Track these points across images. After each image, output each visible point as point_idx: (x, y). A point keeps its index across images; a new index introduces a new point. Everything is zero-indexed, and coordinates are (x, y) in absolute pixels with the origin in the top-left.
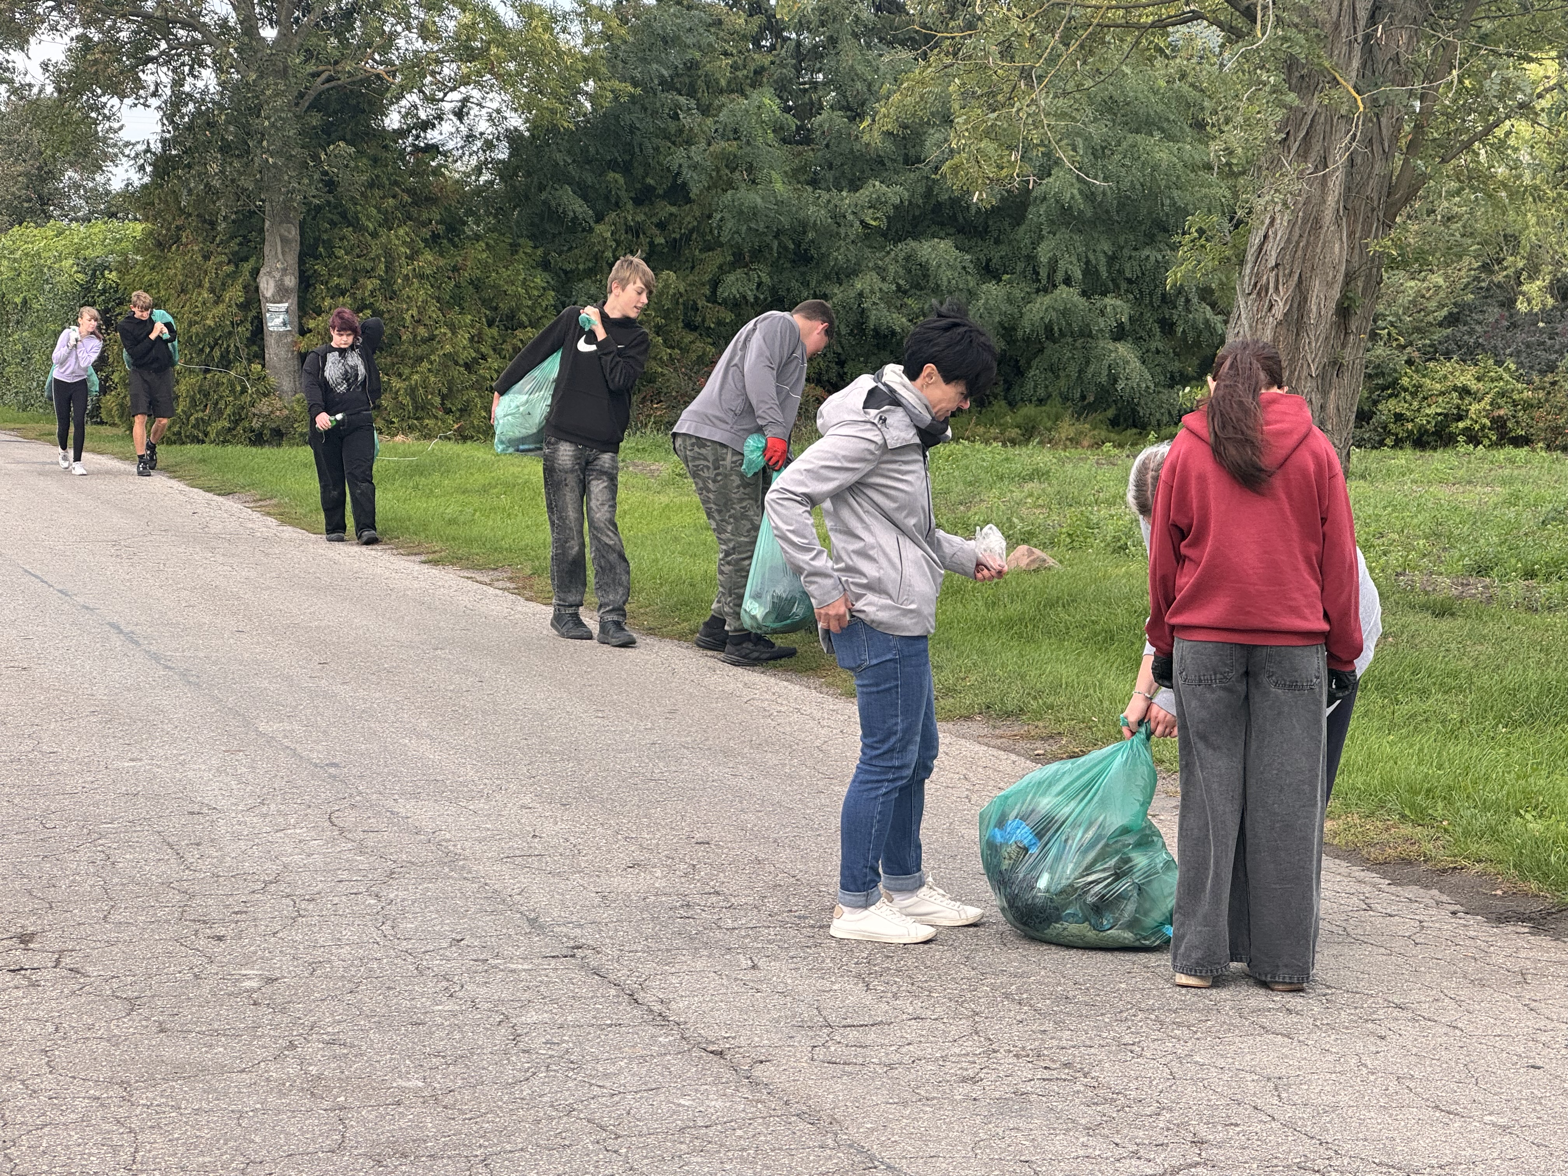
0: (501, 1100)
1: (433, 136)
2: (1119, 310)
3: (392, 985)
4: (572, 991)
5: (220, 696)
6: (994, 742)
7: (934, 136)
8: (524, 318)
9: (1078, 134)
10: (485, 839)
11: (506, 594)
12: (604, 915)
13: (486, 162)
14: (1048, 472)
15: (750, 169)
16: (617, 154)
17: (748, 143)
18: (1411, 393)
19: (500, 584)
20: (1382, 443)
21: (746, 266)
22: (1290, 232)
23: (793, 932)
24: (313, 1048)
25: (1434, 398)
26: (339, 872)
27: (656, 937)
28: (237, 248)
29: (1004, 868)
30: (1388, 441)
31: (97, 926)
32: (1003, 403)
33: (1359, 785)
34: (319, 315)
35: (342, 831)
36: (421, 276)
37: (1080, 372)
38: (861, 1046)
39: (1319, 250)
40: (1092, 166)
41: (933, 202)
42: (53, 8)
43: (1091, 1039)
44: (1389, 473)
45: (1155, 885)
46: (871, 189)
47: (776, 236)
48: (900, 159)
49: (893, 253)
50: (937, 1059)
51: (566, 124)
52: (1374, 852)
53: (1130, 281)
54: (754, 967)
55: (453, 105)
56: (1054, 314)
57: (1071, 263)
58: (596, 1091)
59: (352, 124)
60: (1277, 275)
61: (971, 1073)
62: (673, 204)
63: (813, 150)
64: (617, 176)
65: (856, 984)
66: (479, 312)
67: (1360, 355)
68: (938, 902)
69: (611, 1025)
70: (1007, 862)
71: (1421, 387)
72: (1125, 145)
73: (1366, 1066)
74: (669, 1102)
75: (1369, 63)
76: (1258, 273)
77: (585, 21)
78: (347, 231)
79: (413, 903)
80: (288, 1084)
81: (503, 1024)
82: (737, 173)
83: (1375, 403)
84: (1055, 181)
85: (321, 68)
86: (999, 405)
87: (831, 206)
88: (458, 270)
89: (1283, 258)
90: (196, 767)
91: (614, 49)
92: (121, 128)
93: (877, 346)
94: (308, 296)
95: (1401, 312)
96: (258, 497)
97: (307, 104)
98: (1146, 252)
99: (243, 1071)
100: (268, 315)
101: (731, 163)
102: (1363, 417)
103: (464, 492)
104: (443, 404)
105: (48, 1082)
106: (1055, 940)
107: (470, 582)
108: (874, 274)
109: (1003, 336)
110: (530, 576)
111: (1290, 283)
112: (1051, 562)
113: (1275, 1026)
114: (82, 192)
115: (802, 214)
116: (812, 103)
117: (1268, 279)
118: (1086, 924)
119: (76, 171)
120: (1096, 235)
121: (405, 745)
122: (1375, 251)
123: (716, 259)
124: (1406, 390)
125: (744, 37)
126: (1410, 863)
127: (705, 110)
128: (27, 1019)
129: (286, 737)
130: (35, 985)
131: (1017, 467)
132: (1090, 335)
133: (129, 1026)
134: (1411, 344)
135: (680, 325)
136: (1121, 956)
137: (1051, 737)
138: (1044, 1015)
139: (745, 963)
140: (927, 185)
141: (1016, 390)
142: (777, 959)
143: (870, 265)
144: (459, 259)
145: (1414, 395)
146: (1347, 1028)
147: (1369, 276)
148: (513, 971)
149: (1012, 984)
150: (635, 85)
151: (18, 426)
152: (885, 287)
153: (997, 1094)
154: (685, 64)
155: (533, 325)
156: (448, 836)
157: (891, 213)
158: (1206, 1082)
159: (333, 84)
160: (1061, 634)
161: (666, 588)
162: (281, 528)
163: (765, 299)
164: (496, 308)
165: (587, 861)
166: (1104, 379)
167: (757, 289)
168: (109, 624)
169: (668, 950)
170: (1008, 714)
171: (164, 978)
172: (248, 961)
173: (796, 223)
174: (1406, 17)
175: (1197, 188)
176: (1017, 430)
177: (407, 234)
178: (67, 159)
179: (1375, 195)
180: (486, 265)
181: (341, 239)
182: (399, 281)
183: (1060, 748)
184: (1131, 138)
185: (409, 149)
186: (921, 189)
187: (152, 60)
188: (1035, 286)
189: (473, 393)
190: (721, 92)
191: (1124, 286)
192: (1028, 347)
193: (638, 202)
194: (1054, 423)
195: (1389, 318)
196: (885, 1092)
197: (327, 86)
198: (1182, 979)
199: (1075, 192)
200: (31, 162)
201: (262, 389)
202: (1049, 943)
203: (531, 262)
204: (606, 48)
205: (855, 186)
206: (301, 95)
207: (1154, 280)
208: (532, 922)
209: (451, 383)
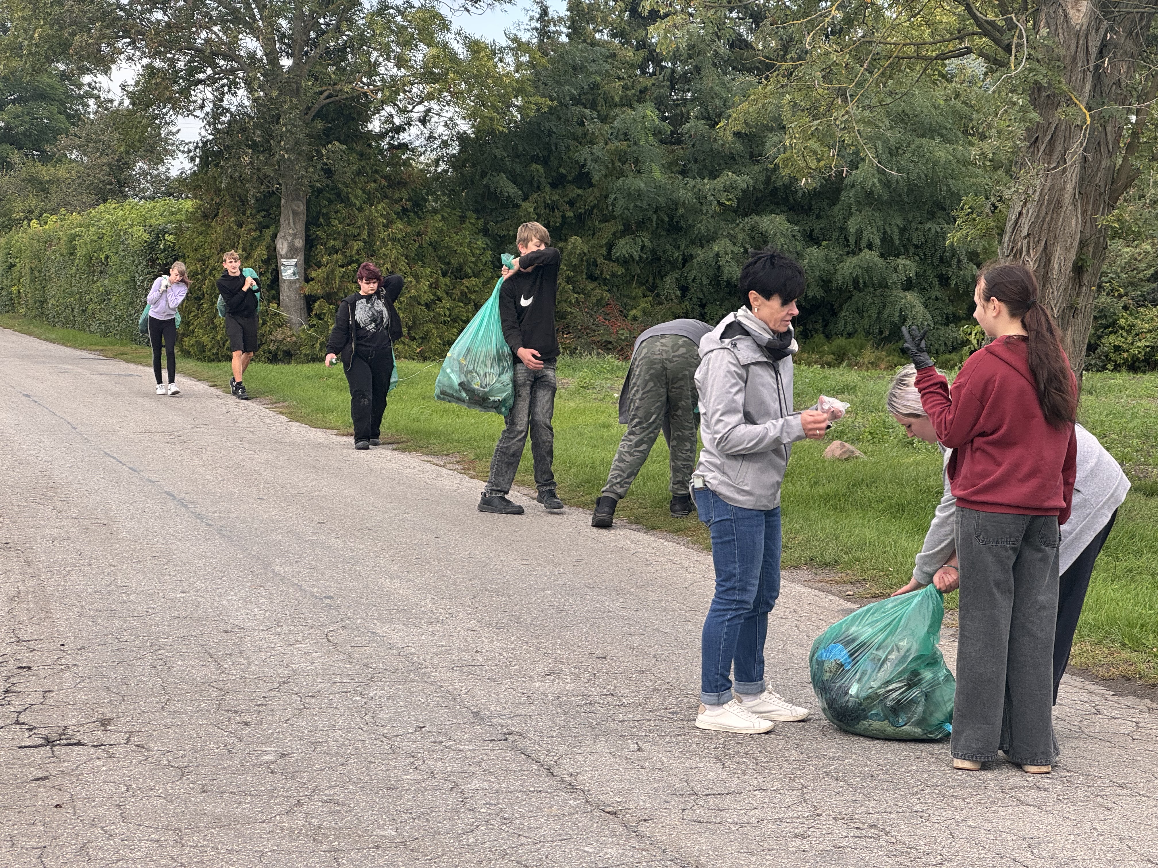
0: (453, 846)
1: (404, 137)
2: (908, 268)
3: (373, 760)
4: (505, 766)
5: (246, 546)
6: (815, 585)
7: (772, 138)
8: (469, 271)
9: (879, 138)
10: (440, 653)
11: (456, 473)
12: (530, 710)
13: (442, 157)
14: (856, 386)
15: (637, 162)
16: (538, 151)
17: (635, 143)
18: (1127, 331)
19: (451, 466)
20: (1104, 368)
21: (633, 233)
22: (1039, 211)
23: (668, 725)
24: (315, 806)
25: (1144, 335)
26: (334, 676)
27: (566, 726)
28: (262, 219)
29: (826, 678)
30: (1109, 366)
31: (157, 714)
32: (822, 336)
33: (1090, 621)
34: (319, 268)
35: (335, 646)
36: (394, 240)
37: (879, 313)
38: (719, 810)
39: (1060, 224)
40: (889, 162)
41: (771, 187)
42: (129, 44)
43: (891, 807)
44: (1110, 390)
45: (938, 693)
46: (726, 178)
47: (655, 212)
48: (747, 155)
49: (741, 225)
50: (776, 820)
51: (501, 129)
52: (1102, 671)
53: (916, 247)
54: (639, 750)
55: (419, 115)
56: (860, 271)
57: (873, 233)
58: (523, 840)
59: (345, 129)
60: (1029, 242)
61: (801, 831)
62: (580, 188)
63: (683, 148)
64: (539, 167)
65: (715, 763)
66: (436, 266)
67: (1090, 302)
68: (775, 703)
69: (533, 792)
70: (828, 674)
71: (1134, 326)
72: (913, 147)
73: (1096, 830)
74: (577, 849)
75: (1098, 86)
76: (1014, 240)
77: (517, 53)
78: (340, 206)
79: (388, 699)
80: (296, 832)
81: (455, 790)
82: (627, 165)
83: (1100, 338)
84: (861, 173)
85: (324, 88)
86: (819, 338)
87: (696, 190)
88: (421, 235)
89: (1033, 229)
90: (228, 598)
91: (537, 74)
92: (178, 132)
93: (730, 293)
94: (312, 253)
95: (1119, 270)
96: (274, 401)
97: (313, 114)
98: (928, 225)
99: (264, 822)
100: (282, 268)
101: (623, 157)
102: (1092, 348)
103: (424, 398)
104: (409, 333)
105: (121, 829)
106: (862, 733)
107: (429, 464)
108: (727, 240)
109: (822, 287)
110: (473, 461)
111: (1038, 248)
112: (858, 453)
113: (1029, 800)
114: (149, 178)
115: (675, 196)
116: (682, 114)
117: (1022, 245)
118: (886, 722)
119: (145, 163)
120: (891, 213)
121: (382, 583)
122: (1102, 225)
123: (610, 228)
124: (1123, 328)
125: (632, 66)
126: (1129, 679)
127: (604, 119)
128: (105, 782)
129: (294, 576)
130: (112, 756)
131: (832, 383)
132: (886, 286)
133: (180, 788)
134: (1126, 294)
135: (584, 276)
136: (912, 745)
137: (859, 582)
138: (855, 789)
139: (633, 746)
140: (767, 175)
141: (831, 327)
142: (656, 744)
143: (724, 233)
144: (422, 227)
145: (1129, 332)
146: (1082, 801)
147: (1097, 244)
148: (461, 751)
149: (831, 765)
150: (552, 100)
151: (101, 348)
152: (736, 249)
153: (821, 847)
154: (589, 85)
155: (476, 275)
156: (413, 651)
157: (740, 195)
158: (977, 840)
159: (332, 99)
160: (864, 507)
161: (574, 470)
162: (290, 423)
163: (647, 258)
164: (449, 263)
165: (516, 670)
166: (896, 319)
167: (642, 250)
168: (166, 492)
169: (576, 737)
170: (827, 565)
171: (206, 752)
172: (267, 742)
173: (670, 202)
174: (1125, 52)
175: (967, 179)
176: (832, 356)
177: (384, 209)
178: (139, 153)
179: (1102, 184)
180: (441, 232)
181: (336, 213)
182: (378, 243)
183: (865, 590)
184: (918, 141)
185: (386, 147)
186: (762, 178)
187: (200, 82)
188: (846, 249)
189: (431, 326)
190: (616, 106)
191: (912, 250)
192: (841, 295)
193: (554, 186)
194: (860, 351)
195: (1110, 275)
196: (738, 844)
197: (328, 101)
198: (959, 763)
199: (876, 181)
200: (112, 156)
201: (277, 322)
202: (858, 735)
203: (475, 229)
204: (532, 73)
205: (714, 175)
206: (309, 108)
207: (934, 246)
208: (475, 714)
209: (415, 318)
